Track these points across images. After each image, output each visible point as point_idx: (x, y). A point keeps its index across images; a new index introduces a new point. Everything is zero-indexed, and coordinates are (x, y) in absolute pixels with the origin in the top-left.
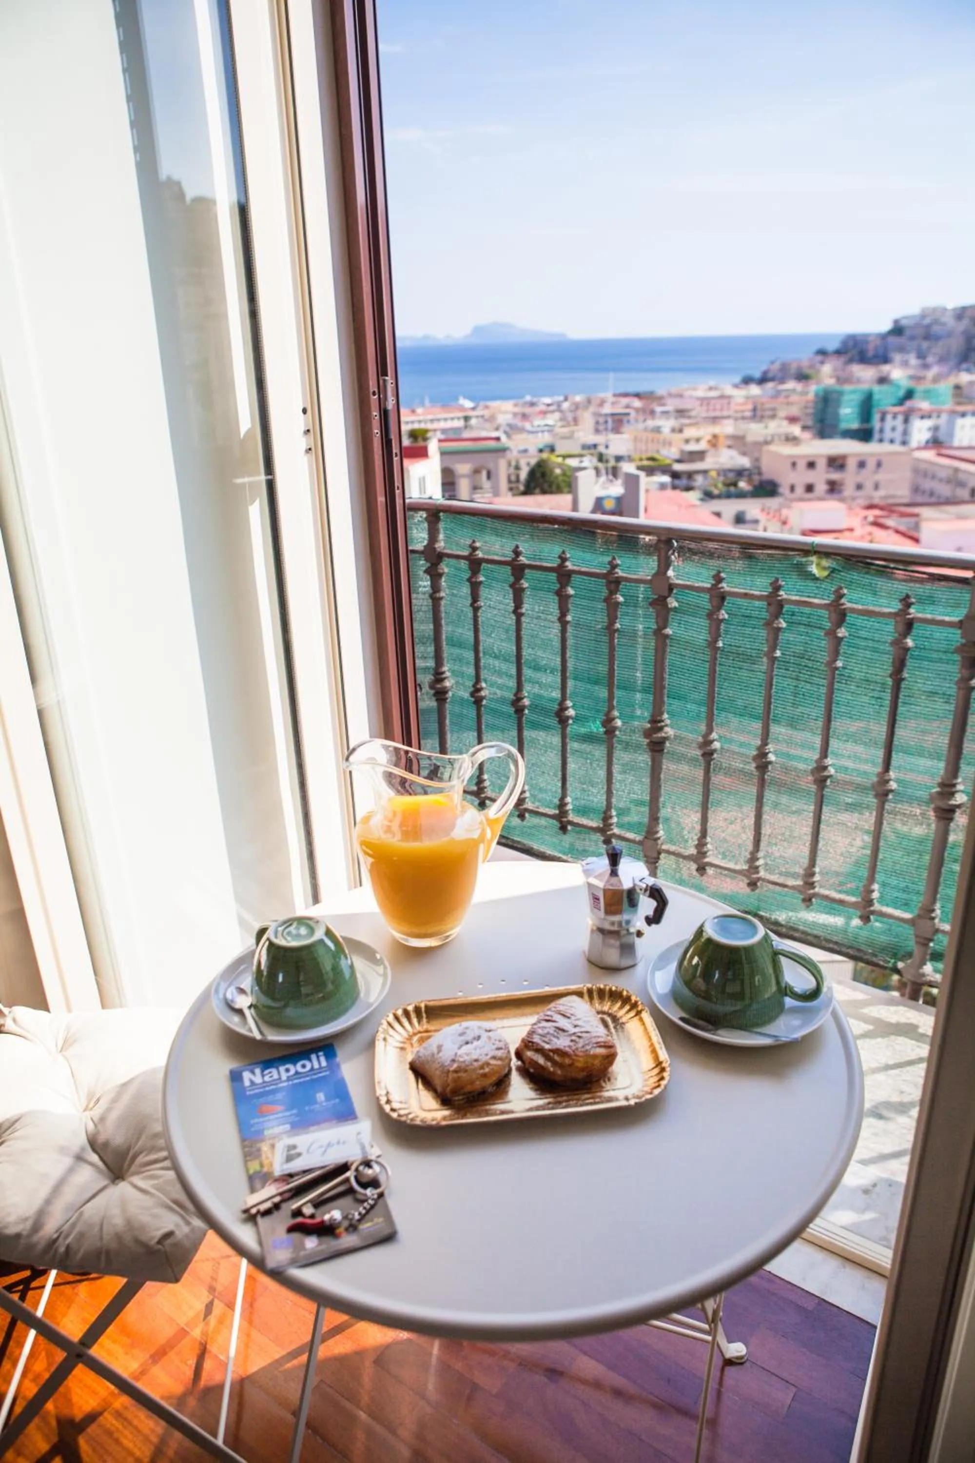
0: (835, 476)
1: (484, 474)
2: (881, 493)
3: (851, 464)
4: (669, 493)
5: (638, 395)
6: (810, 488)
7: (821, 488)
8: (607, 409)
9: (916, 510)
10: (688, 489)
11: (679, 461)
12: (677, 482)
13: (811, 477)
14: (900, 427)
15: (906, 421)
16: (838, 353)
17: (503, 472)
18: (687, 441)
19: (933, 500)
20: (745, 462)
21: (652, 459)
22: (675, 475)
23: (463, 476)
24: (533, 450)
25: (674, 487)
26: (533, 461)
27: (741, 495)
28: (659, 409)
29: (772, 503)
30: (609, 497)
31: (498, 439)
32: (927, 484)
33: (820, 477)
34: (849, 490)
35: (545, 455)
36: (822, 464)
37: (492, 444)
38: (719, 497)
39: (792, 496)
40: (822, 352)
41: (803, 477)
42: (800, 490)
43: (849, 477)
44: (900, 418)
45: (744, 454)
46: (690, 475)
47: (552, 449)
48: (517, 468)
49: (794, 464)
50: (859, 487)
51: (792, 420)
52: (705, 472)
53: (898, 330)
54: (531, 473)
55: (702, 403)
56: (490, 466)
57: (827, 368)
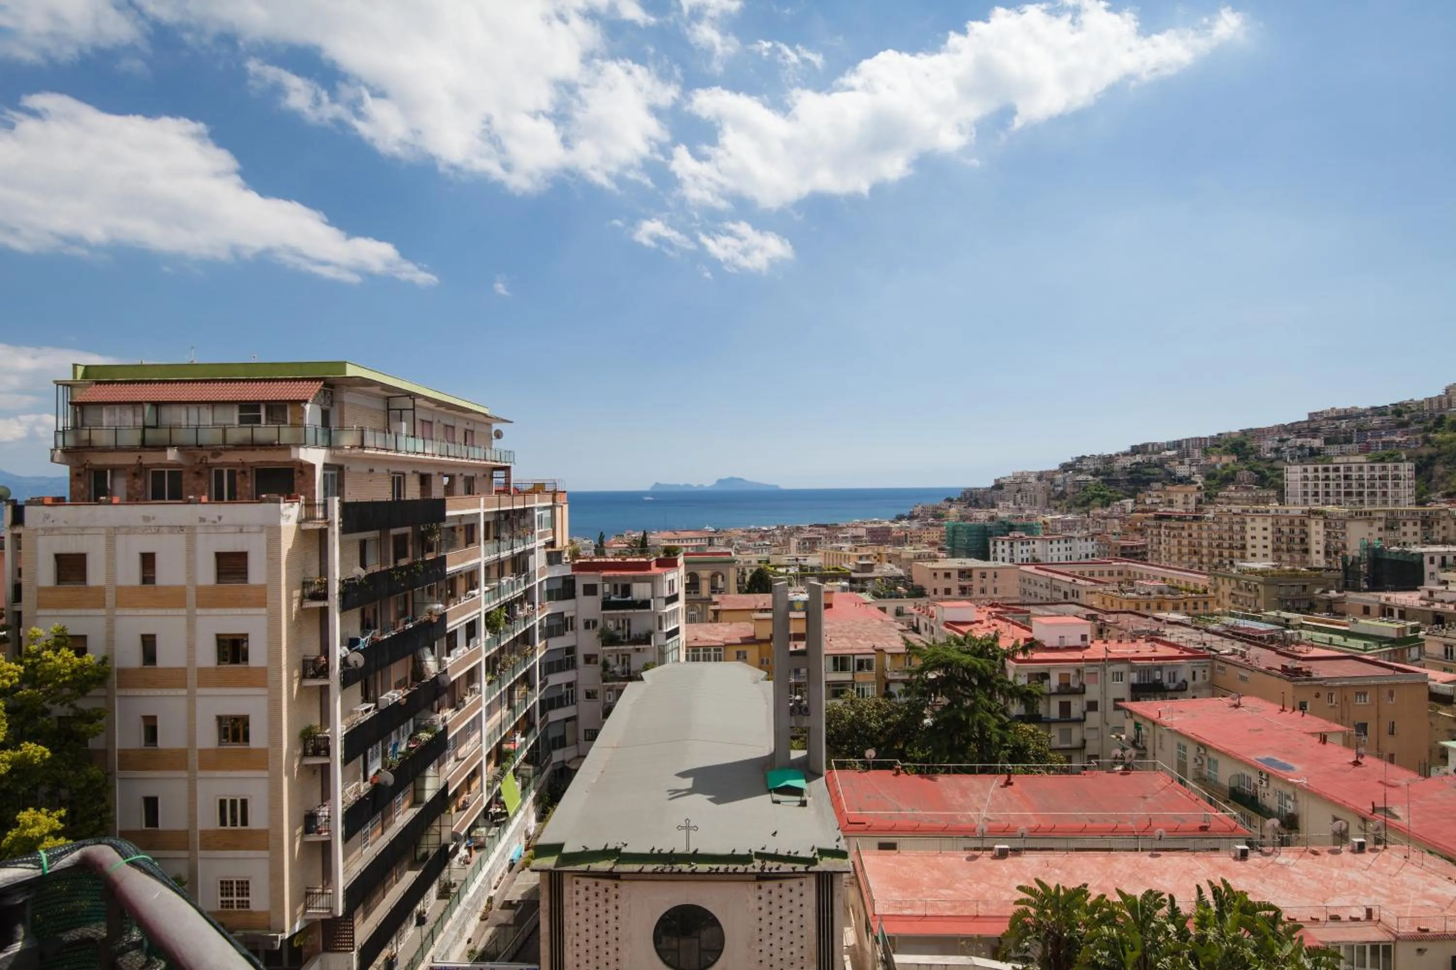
0: (965, 583)
1: (720, 577)
2: (999, 595)
3: (976, 575)
4: (849, 594)
5: (825, 526)
6: (948, 591)
7: (956, 591)
8: (806, 535)
9: (1026, 608)
10: (862, 591)
11: (855, 571)
12: (854, 586)
13: (947, 584)
14: (1008, 551)
15: (1012, 545)
16: (960, 500)
17: (732, 575)
18: (860, 558)
19: (1038, 601)
20: (900, 572)
21: (837, 569)
22: (853, 581)
23: (705, 579)
24: (754, 562)
25: (852, 590)
26: (754, 569)
27: (899, 596)
28: (840, 535)
29: (922, 601)
30: (798, 601)
31: (730, 554)
32: (1032, 589)
33: (954, 583)
34: (976, 593)
35: (762, 565)
36: (955, 575)
37: (726, 557)
38: (884, 597)
39: (936, 597)
40: (950, 500)
41: (942, 584)
42: (940, 593)
43: (976, 583)
44: (1007, 544)
45: (900, 567)
46: (863, 580)
47: (768, 562)
48: (744, 574)
49: (935, 574)
50: (983, 591)
51: (933, 544)
52: (874, 578)
53: (999, 486)
54: (753, 578)
55: (871, 532)
56: (724, 572)
57: (953, 510)
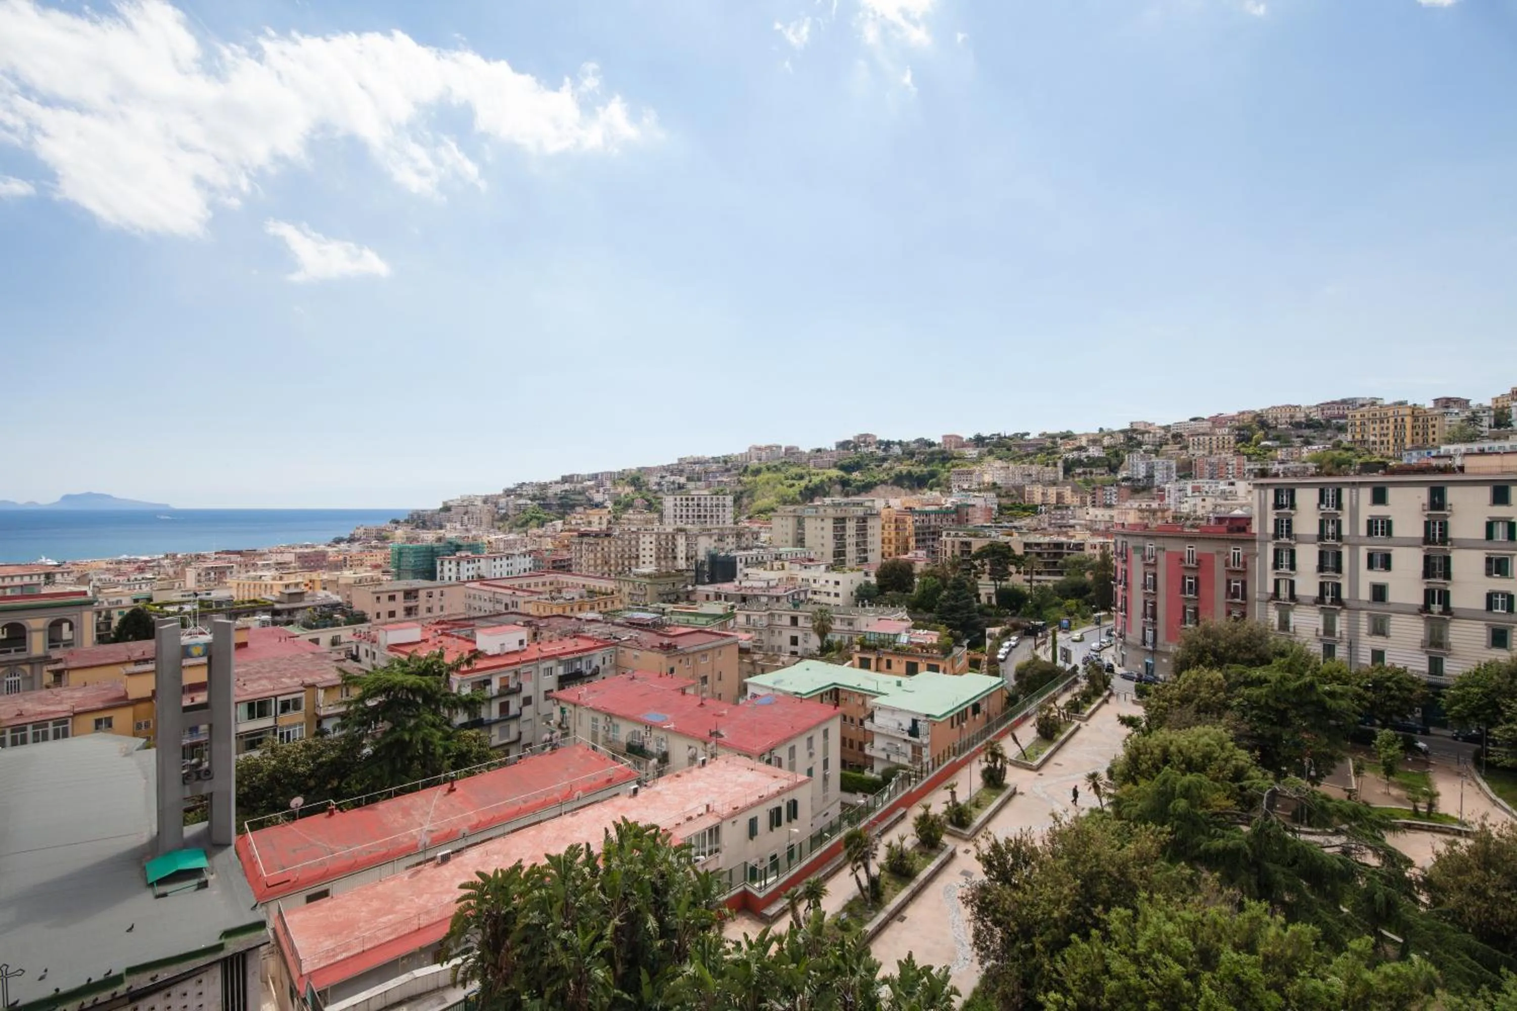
0: (411, 603)
1: (66, 626)
2: (446, 612)
3: (422, 594)
4: (271, 628)
5: (239, 553)
6: (392, 614)
7: (400, 614)
8: (210, 564)
9: (471, 622)
10: (289, 623)
11: (278, 602)
12: (278, 618)
13: (392, 606)
14: (454, 569)
15: (458, 564)
16: (407, 521)
17: (89, 622)
18: (287, 586)
19: (482, 614)
20: (337, 598)
21: (255, 601)
22: (276, 613)
23: (37, 630)
24: (127, 601)
25: (275, 623)
26: (127, 611)
27: (336, 624)
28: (260, 563)
29: (363, 628)
30: (197, 644)
31: (85, 593)
32: (476, 603)
33: (399, 605)
34: (422, 612)
35: (140, 605)
36: (400, 596)
37: (76, 598)
38: (317, 627)
39: (378, 621)
40: (397, 522)
41: (386, 606)
42: (384, 617)
43: (422, 601)
44: (454, 563)
45: (338, 593)
46: (291, 612)
47: (150, 600)
48: (109, 618)
49: (378, 598)
50: (429, 610)
51: (376, 567)
52: (304, 608)
53: (447, 509)
54: (124, 622)
55: (300, 557)
56: (73, 619)
57: (400, 532)
